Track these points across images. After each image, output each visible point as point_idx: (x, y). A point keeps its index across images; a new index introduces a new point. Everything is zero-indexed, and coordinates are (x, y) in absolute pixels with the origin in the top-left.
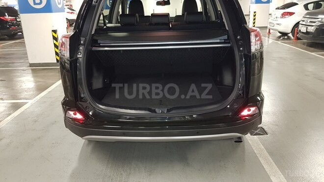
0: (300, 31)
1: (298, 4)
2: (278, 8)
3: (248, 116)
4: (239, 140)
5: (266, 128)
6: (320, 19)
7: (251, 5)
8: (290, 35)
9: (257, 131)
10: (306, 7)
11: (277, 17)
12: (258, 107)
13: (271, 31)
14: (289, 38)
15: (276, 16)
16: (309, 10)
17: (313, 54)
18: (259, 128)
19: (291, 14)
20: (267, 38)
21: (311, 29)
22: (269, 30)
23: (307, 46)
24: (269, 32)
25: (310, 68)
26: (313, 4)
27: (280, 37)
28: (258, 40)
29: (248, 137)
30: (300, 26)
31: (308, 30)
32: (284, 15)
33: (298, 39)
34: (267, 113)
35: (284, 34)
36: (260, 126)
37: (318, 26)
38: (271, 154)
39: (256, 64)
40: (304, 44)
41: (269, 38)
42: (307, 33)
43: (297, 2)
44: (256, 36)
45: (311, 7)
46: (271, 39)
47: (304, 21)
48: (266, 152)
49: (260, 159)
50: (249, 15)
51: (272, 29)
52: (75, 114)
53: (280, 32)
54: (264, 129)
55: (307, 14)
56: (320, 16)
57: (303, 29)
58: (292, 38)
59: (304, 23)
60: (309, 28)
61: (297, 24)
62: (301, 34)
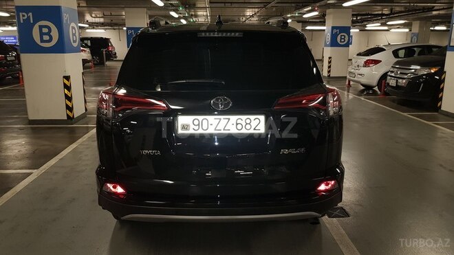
0: (388, 84)
1: (385, 50)
2: (359, 54)
3: (326, 191)
4: (316, 222)
5: (347, 209)
6: (413, 71)
7: (325, 48)
8: (376, 89)
9: (336, 213)
10: (395, 53)
11: (358, 66)
12: (337, 181)
13: (351, 83)
14: (375, 93)
15: (357, 64)
16: (399, 58)
17: (405, 114)
18: (338, 208)
19: (376, 62)
20: (346, 93)
21: (402, 82)
22: (349, 82)
23: (398, 104)
24: (349, 84)
25: (402, 133)
26: (404, 51)
27: (362, 91)
28: (336, 101)
29: (325, 219)
30: (389, 78)
31: (399, 84)
32: (367, 64)
33: (386, 94)
34: (348, 190)
35: (368, 88)
36: (339, 205)
37: (411, 79)
38: (354, 240)
39: (335, 130)
40: (393, 101)
41: (348, 92)
42: (397, 87)
43: (384, 47)
44: (334, 96)
45: (402, 53)
46: (352, 93)
47: (392, 72)
48: (347, 238)
49: (341, 247)
50: (322, 61)
51: (353, 81)
52: (114, 187)
53: (363, 85)
54: (344, 210)
55: (397, 63)
56: (413, 67)
57: (392, 82)
58: (379, 92)
59: (393, 75)
60: (400, 81)
61: (384, 76)
62: (390, 89)
